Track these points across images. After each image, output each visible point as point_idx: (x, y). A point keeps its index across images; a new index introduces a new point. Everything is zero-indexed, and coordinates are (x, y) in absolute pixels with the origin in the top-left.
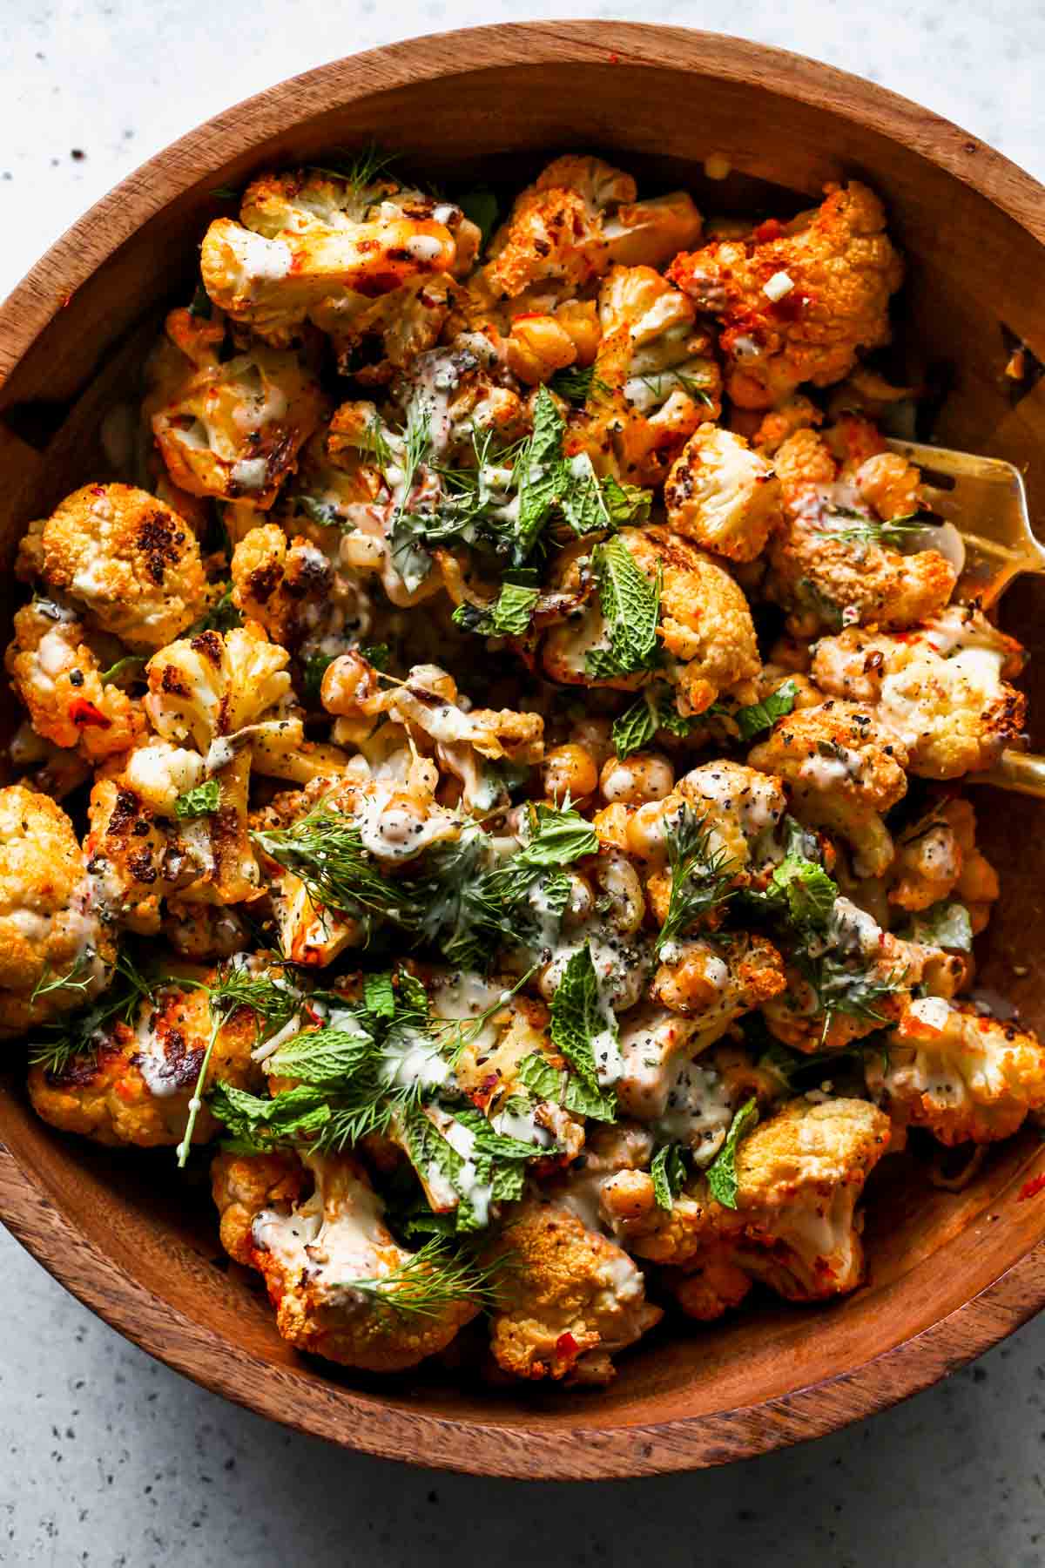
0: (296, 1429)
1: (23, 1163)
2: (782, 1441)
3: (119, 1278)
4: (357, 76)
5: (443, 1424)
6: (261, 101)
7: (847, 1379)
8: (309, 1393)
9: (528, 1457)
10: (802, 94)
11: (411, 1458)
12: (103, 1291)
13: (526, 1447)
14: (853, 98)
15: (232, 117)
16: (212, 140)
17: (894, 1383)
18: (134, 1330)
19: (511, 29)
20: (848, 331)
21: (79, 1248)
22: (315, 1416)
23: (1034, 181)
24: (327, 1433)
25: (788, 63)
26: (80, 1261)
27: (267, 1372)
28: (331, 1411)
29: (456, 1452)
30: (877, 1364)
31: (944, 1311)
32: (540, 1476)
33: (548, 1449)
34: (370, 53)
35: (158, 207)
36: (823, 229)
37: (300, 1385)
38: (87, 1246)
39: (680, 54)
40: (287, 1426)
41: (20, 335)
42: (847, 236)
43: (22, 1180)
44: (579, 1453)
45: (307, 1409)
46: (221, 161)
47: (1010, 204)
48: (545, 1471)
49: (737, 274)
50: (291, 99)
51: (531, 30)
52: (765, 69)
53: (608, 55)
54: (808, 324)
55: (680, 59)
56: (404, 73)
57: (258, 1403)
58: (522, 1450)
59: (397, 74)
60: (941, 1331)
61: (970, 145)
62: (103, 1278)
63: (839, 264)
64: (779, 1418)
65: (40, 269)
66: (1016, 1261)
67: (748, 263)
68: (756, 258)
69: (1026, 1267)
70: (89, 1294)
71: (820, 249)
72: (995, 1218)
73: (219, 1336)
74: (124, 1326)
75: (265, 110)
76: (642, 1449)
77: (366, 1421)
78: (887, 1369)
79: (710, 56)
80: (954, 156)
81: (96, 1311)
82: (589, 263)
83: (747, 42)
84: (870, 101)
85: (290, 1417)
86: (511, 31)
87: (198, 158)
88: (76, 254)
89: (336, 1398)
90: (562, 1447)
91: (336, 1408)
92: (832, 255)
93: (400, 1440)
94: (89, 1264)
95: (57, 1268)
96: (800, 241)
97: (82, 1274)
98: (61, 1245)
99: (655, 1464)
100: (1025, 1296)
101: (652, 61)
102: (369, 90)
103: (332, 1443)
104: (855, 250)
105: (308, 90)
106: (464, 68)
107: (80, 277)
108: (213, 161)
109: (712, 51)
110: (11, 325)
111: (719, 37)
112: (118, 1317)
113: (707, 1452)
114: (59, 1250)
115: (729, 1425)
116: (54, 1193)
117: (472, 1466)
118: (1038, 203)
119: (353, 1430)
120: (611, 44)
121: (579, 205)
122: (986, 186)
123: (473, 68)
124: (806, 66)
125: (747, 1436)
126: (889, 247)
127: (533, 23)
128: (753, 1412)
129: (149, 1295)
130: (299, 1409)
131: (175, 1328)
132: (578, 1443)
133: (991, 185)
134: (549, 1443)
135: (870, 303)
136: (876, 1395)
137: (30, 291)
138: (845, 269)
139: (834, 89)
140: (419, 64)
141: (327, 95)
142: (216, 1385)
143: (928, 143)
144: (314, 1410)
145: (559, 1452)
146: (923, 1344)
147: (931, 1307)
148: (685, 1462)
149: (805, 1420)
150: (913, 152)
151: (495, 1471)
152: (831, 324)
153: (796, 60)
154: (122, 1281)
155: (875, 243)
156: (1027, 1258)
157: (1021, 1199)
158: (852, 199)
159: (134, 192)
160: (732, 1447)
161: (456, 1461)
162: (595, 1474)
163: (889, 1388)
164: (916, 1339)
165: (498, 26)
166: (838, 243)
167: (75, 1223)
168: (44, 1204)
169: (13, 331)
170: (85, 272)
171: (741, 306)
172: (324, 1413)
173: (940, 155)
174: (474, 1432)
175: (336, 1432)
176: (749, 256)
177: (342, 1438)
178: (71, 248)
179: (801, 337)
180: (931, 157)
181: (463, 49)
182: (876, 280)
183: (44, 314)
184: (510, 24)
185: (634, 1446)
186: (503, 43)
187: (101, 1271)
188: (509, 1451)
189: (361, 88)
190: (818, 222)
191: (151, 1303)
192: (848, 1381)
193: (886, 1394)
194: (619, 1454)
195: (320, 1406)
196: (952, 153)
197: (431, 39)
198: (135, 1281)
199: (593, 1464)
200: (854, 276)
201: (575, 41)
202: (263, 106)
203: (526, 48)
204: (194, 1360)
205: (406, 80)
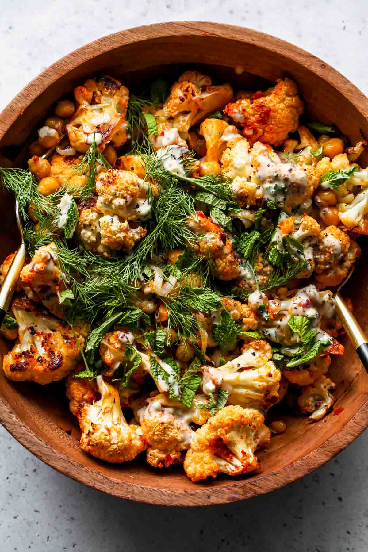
0: (93, 488)
1: (3, 399)
2: (253, 494)
3: (34, 437)
4: (119, 39)
5: (141, 487)
6: (87, 47)
7: (275, 474)
8: (97, 476)
9: (169, 499)
10: (267, 47)
11: (130, 498)
12: (30, 442)
13: (168, 495)
14: (284, 49)
15: (78, 52)
16: (71, 60)
17: (291, 476)
18: (39, 454)
19: (171, 24)
20: (285, 128)
21: (22, 427)
22: (99, 484)
23: (344, 77)
24: (103, 490)
25: (263, 37)
26: (22, 432)
27: (83, 469)
28: (104, 482)
29: (145, 496)
30: (285, 469)
31: (307, 453)
32: (173, 505)
33: (176, 496)
34: (124, 31)
35: (53, 82)
36: (276, 94)
37: (94, 473)
38: (25, 427)
39: (228, 33)
40: (89, 487)
41: (6, 124)
42: (284, 96)
43: (3, 405)
44: (186, 497)
45: (97, 482)
46: (74, 67)
47: (336, 85)
48: (175, 503)
49: (248, 110)
50: (97, 46)
51: (177, 24)
52: (256, 39)
53: (203, 33)
54: (271, 126)
55: (227, 35)
56: (135, 38)
57: (80, 480)
58: (167, 496)
59: (133, 38)
60: (306, 459)
61: (323, 65)
62: (29, 437)
63: (282, 106)
64: (252, 487)
65: (13, 102)
66: (332, 436)
67: (251, 106)
68: (254, 104)
69: (336, 438)
70: (25, 443)
71: (275, 101)
72: (325, 421)
73: (68, 457)
74: (36, 453)
75: (89, 50)
76: (207, 497)
77: (116, 486)
78: (288, 471)
79: (238, 34)
80: (318, 69)
81: (27, 448)
82: (198, 105)
83: (250, 30)
84: (290, 50)
85: (91, 484)
86: (172, 25)
87: (66, 66)
88: (25, 97)
89: (106, 478)
90: (181, 495)
91: (106, 482)
92: (280, 103)
93: (127, 492)
94: (25, 433)
95: (14, 434)
96: (268, 98)
97: (23, 436)
98: (16, 426)
99: (212, 501)
100: (334, 448)
101: (218, 35)
102: (123, 44)
103: (105, 493)
104: (287, 101)
105: (103, 44)
106: (155, 37)
107: (26, 105)
108: (71, 67)
109: (238, 32)
110: (3, 121)
111: (240, 28)
112: (34, 450)
113: (229, 498)
114: (15, 428)
115: (236, 489)
116: (13, 409)
117: (151, 501)
118: (345, 84)
119: (112, 489)
120: (204, 29)
121: (193, 86)
122: (328, 79)
123: (158, 37)
124: (269, 38)
125: (242, 493)
126: (299, 100)
127: (179, 22)
128: (244, 485)
129: (45, 443)
130: (94, 482)
131: (54, 454)
132: (187, 495)
133: (330, 79)
134: (176, 494)
135: (293, 118)
136: (285, 480)
137: (10, 109)
138: (283, 107)
139: (279, 46)
140: (140, 35)
141: (110, 45)
142: (67, 473)
143: (309, 64)
144: (99, 482)
145: (180, 497)
146: (301, 463)
147: (304, 451)
148: (221, 501)
149: (261, 488)
150: (304, 67)
151: (158, 503)
152: (279, 125)
153: (266, 35)
154: (36, 438)
155: (294, 98)
156: (336, 435)
157: (334, 415)
158: (286, 84)
159: (45, 77)
160: (237, 496)
161: (146, 500)
162: (191, 504)
163: (289, 478)
164: (298, 462)
165: (167, 23)
166: (281, 99)
167: (21, 419)
168: (10, 413)
169: (3, 122)
170: (28, 103)
171: (249, 120)
172: (102, 483)
173: (313, 68)
174: (152, 490)
175: (106, 489)
176: (252, 103)
177: (108, 491)
178: (23, 95)
179: (269, 131)
180: (310, 69)
181: (155, 31)
182: (294, 111)
183: (14, 117)
184: (171, 22)
185: (204, 496)
186: (168, 29)
187: (29, 435)
188: (163, 496)
189: (121, 43)
190: (274, 92)
191: (45, 446)
192: (276, 475)
193: (288, 480)
194: (199, 498)
195: (101, 481)
196: (316, 67)
197: (144, 27)
198: (40, 439)
199: (190, 501)
200: (287, 109)
201: (192, 28)
202: (88, 49)
203: (176, 31)
204: (59, 465)
205: (136, 41)
